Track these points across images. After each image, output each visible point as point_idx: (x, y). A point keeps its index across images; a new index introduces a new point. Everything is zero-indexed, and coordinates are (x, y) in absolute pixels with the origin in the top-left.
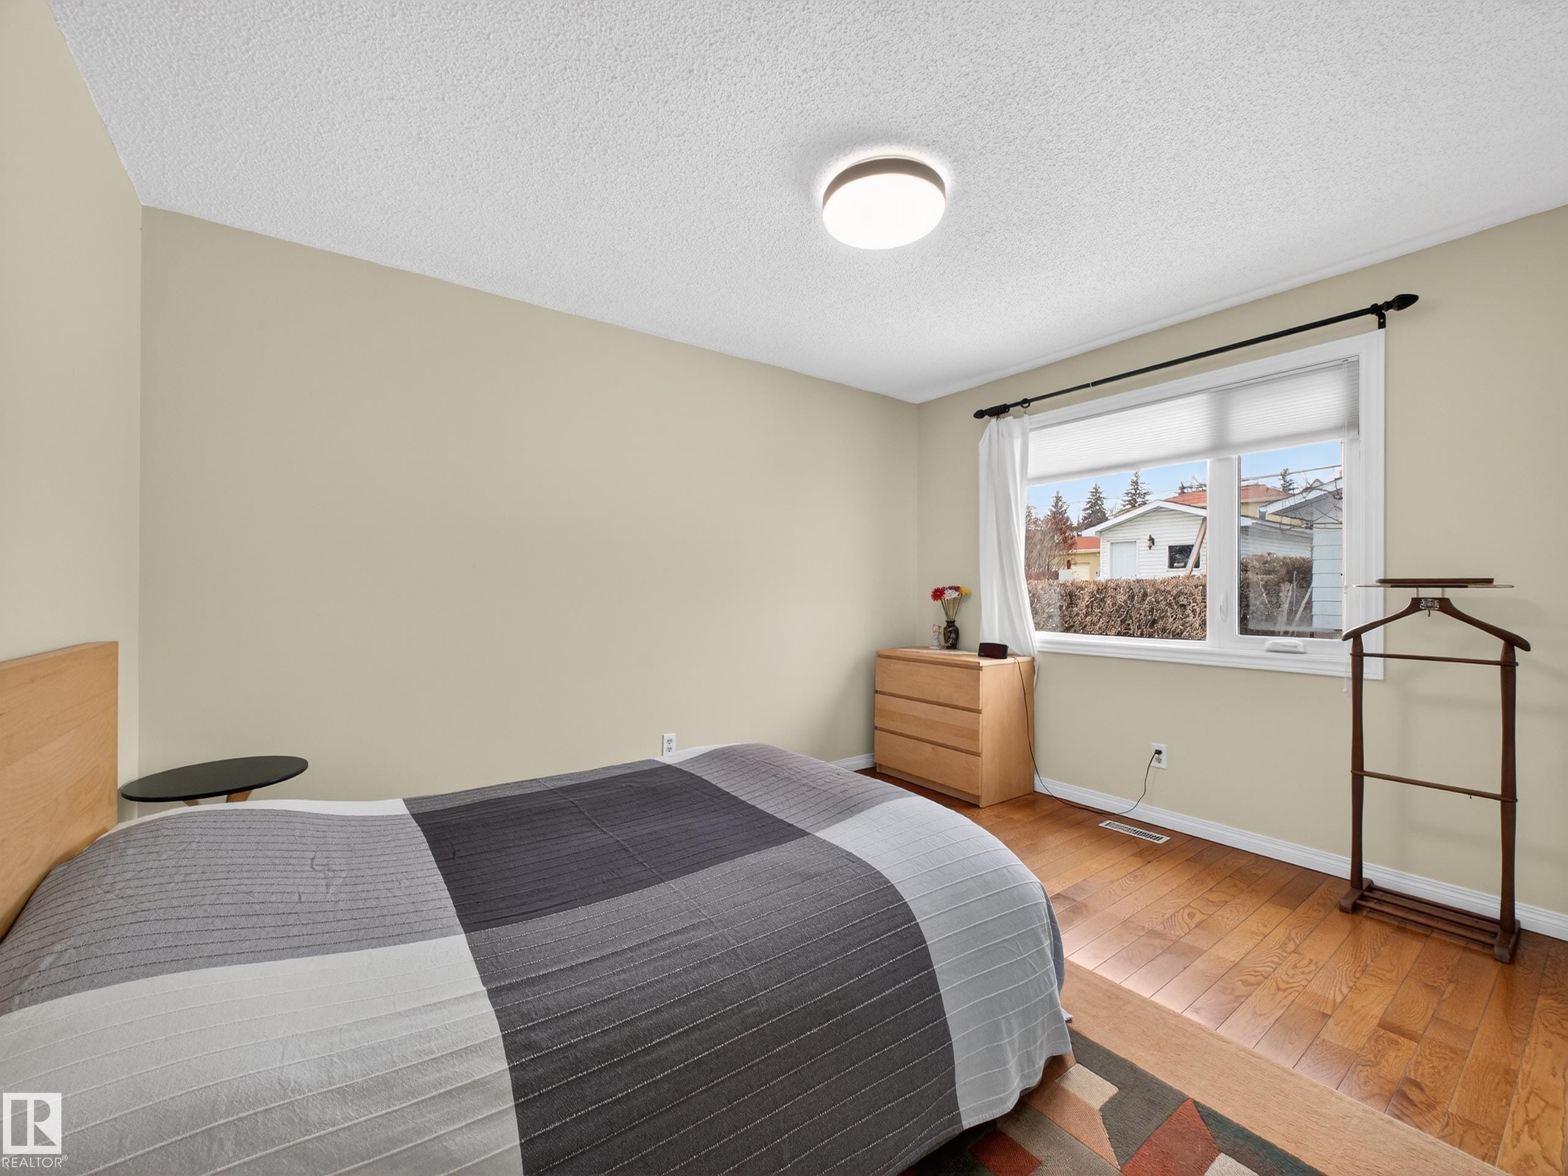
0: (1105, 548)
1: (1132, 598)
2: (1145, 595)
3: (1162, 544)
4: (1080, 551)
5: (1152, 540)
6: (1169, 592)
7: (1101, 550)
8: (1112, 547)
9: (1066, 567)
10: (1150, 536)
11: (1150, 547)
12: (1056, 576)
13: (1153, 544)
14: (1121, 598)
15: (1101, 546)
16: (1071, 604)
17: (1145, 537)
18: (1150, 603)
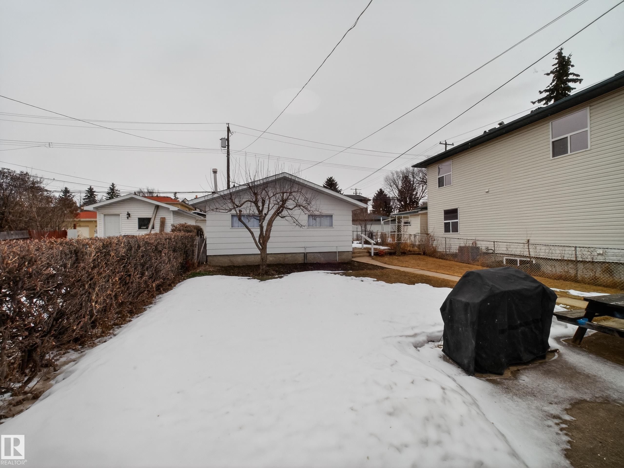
0: (100, 218)
1: (130, 249)
2: (139, 247)
3: (135, 216)
4: (82, 220)
5: (129, 215)
6: (152, 244)
7: (98, 219)
8: (105, 217)
9: (73, 228)
10: (128, 212)
11: (128, 218)
12: (65, 234)
13: (130, 216)
14: (122, 251)
15: (98, 217)
16: (77, 259)
17: (125, 213)
18: (142, 252)
